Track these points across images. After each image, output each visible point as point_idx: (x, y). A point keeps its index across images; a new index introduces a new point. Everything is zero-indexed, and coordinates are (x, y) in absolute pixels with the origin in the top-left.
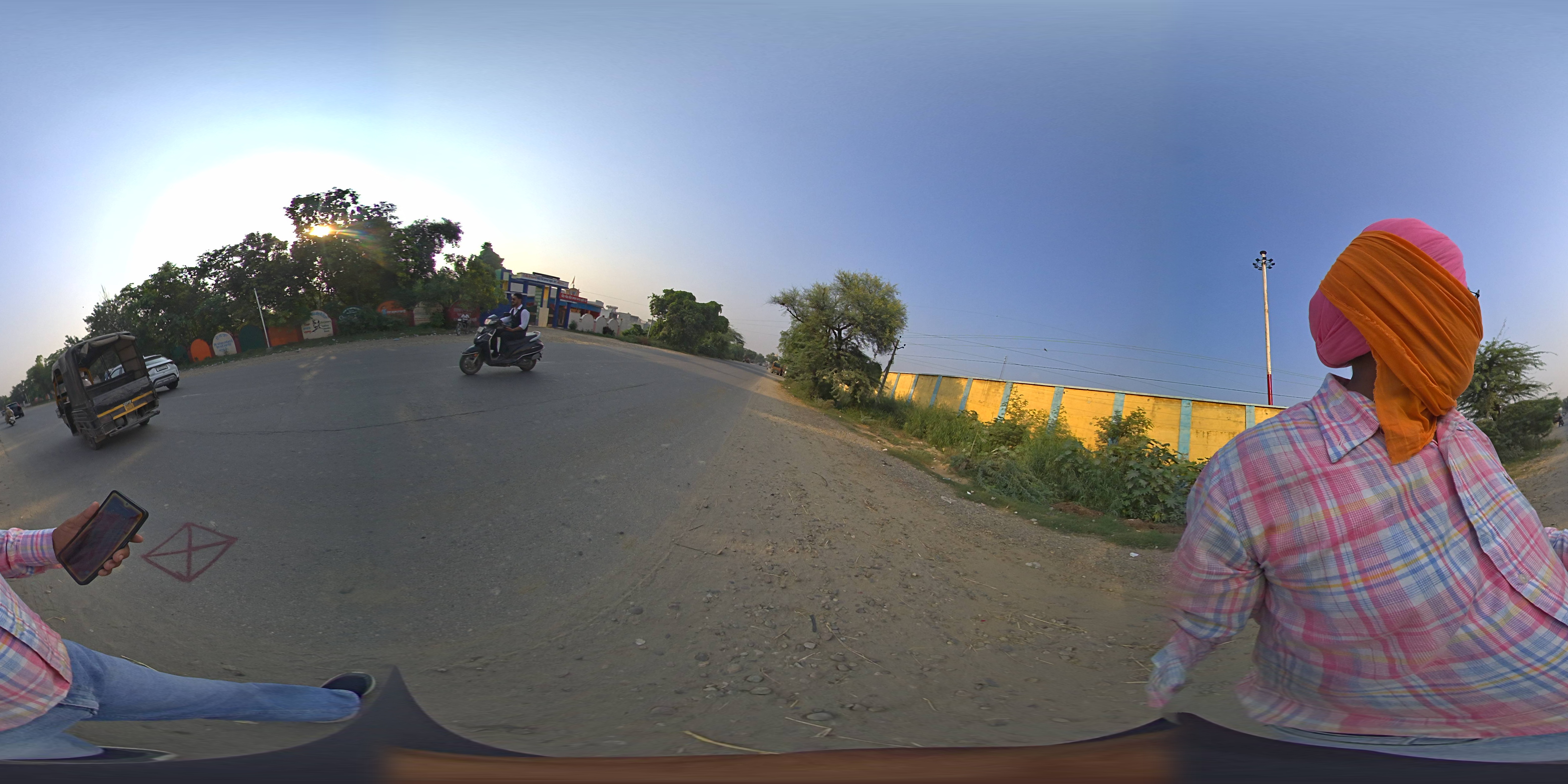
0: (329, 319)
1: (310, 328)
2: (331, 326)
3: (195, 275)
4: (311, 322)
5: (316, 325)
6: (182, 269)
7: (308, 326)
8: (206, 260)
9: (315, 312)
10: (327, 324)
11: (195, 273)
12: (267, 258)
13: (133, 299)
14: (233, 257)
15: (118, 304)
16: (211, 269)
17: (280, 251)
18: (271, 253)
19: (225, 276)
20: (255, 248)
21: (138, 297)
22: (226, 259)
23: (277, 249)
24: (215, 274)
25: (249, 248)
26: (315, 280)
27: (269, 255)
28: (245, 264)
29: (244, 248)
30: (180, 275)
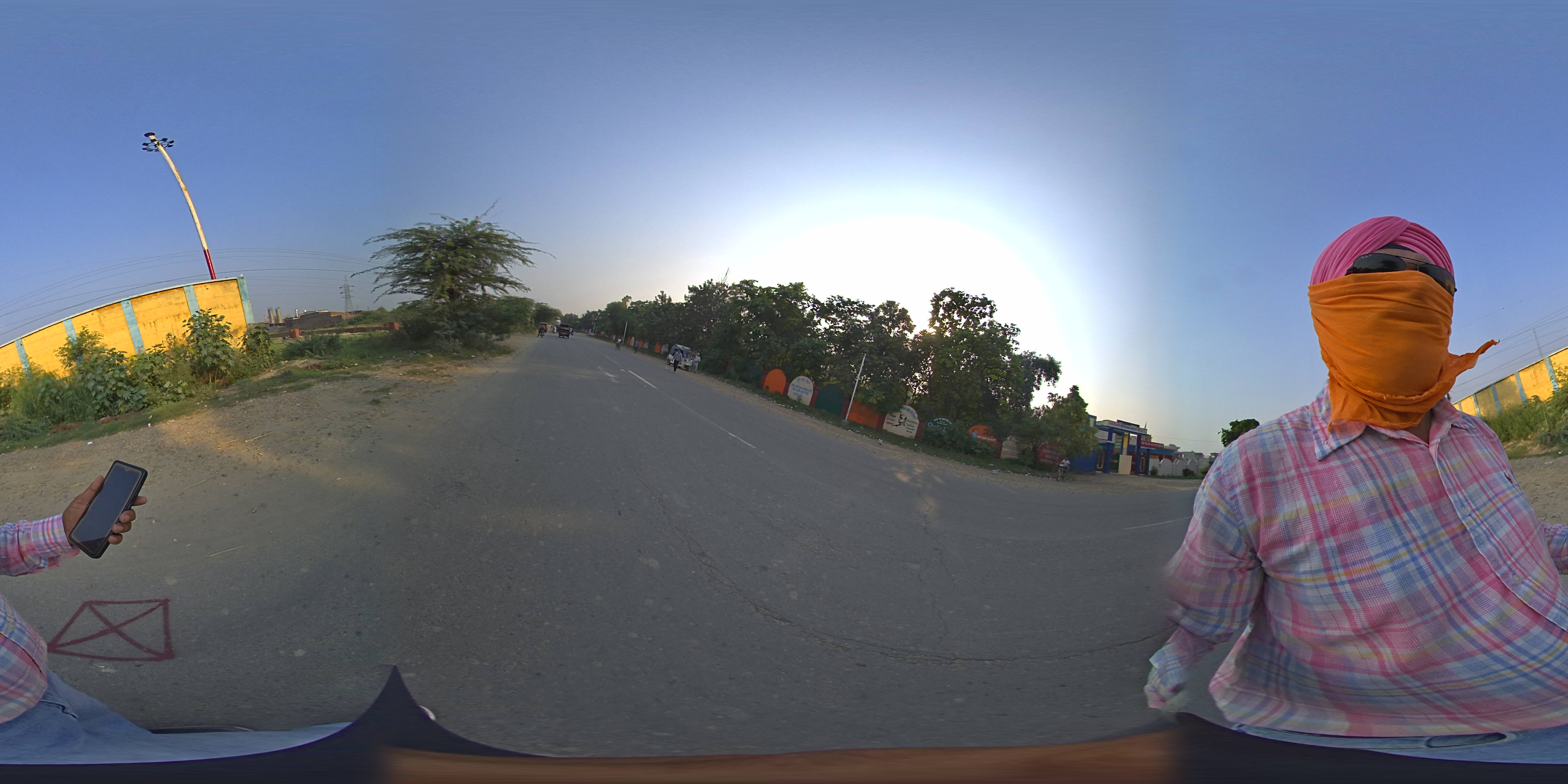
0: (917, 420)
1: (894, 420)
2: (916, 428)
3: (816, 310)
4: (898, 414)
5: (902, 421)
6: (810, 298)
7: (893, 418)
8: (835, 303)
9: (906, 407)
10: (913, 423)
11: (817, 308)
12: (891, 332)
13: (747, 296)
14: (859, 315)
15: (730, 293)
16: (833, 313)
17: (906, 332)
18: (897, 329)
19: (840, 328)
20: (887, 317)
21: (753, 296)
22: (852, 313)
23: (904, 328)
24: (834, 321)
25: (881, 314)
26: (917, 374)
27: (893, 331)
28: (867, 326)
29: (877, 311)
30: (804, 301)
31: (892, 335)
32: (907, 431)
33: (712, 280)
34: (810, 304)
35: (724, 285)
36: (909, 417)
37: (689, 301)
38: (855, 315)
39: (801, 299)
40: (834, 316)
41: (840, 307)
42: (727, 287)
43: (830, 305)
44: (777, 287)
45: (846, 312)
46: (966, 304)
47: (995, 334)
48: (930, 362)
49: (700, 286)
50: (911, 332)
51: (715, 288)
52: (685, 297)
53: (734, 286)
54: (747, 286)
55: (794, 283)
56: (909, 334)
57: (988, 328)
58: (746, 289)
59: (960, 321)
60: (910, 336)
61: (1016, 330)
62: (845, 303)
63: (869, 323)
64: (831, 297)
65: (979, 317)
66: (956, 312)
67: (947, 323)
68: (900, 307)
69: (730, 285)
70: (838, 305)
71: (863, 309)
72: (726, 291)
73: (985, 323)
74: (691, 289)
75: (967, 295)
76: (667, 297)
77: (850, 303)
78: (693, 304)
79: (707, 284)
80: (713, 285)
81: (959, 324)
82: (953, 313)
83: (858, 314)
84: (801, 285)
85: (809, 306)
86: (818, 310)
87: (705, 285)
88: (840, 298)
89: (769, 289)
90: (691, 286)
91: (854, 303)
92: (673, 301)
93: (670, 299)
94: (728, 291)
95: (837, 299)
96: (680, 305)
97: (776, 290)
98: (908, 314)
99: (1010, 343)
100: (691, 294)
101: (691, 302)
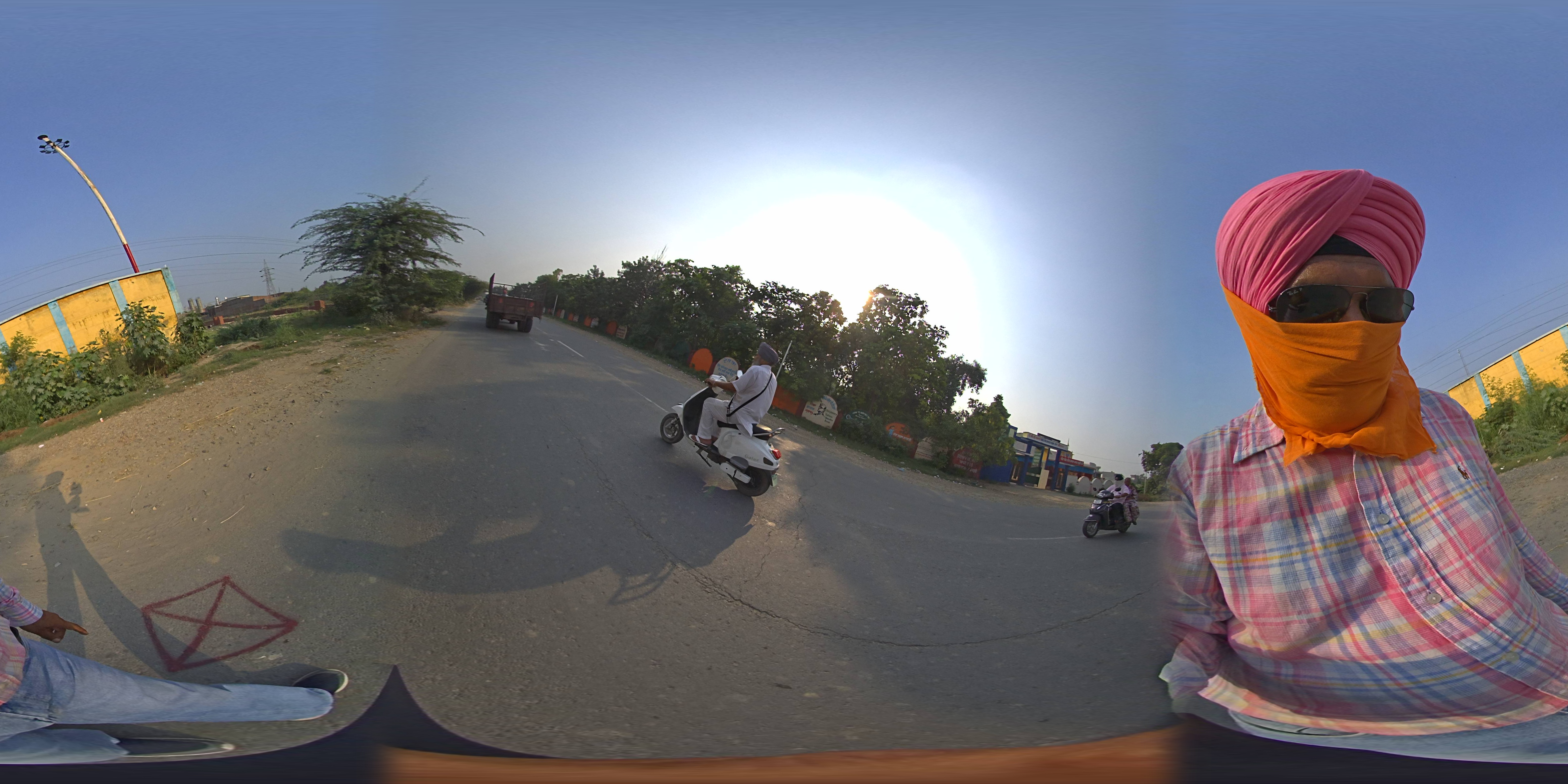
0: (836, 411)
1: (812, 410)
2: (834, 418)
4: (819, 403)
5: (821, 410)
7: (813, 407)
8: (769, 288)
9: (826, 397)
10: (832, 413)
11: (751, 292)
12: (820, 322)
13: (681, 275)
14: (793, 303)
15: (664, 270)
16: (766, 299)
17: (836, 323)
18: (827, 320)
19: (772, 313)
20: (819, 307)
21: (687, 275)
22: (786, 301)
23: (834, 320)
24: (766, 306)
25: (814, 304)
26: (843, 367)
27: (823, 321)
28: (798, 315)
29: (810, 300)
30: (738, 285)
31: (822, 325)
32: (826, 421)
33: (647, 257)
34: (744, 288)
35: (659, 262)
37: (622, 276)
38: (789, 302)
39: (736, 282)
40: (767, 302)
41: (774, 293)
42: (662, 264)
43: (764, 290)
44: (712, 268)
45: (780, 299)
46: (899, 302)
47: (924, 335)
48: (856, 356)
49: (634, 262)
50: (841, 324)
51: (650, 264)
52: (619, 272)
53: (669, 264)
54: (682, 265)
55: (730, 265)
56: (838, 326)
57: (918, 328)
58: (680, 268)
59: (891, 318)
60: (840, 328)
61: (945, 333)
62: (780, 290)
63: (800, 311)
64: (766, 283)
65: (909, 316)
66: (888, 309)
67: (878, 319)
68: (832, 299)
69: (665, 262)
70: (772, 290)
71: (796, 297)
72: (660, 268)
73: (915, 322)
74: (624, 265)
75: (901, 293)
76: (600, 272)
77: (784, 289)
78: (627, 279)
79: (642, 261)
80: (648, 262)
81: (890, 322)
82: (885, 310)
83: (791, 302)
84: (738, 268)
85: (742, 290)
86: (751, 294)
87: (639, 261)
88: (775, 284)
89: (704, 270)
90: (625, 262)
91: (788, 290)
92: (606, 276)
93: (602, 274)
94: (663, 269)
95: (772, 285)
96: (613, 281)
97: (711, 271)
98: (840, 306)
99: (938, 345)
100: (624, 269)
101: (624, 277)
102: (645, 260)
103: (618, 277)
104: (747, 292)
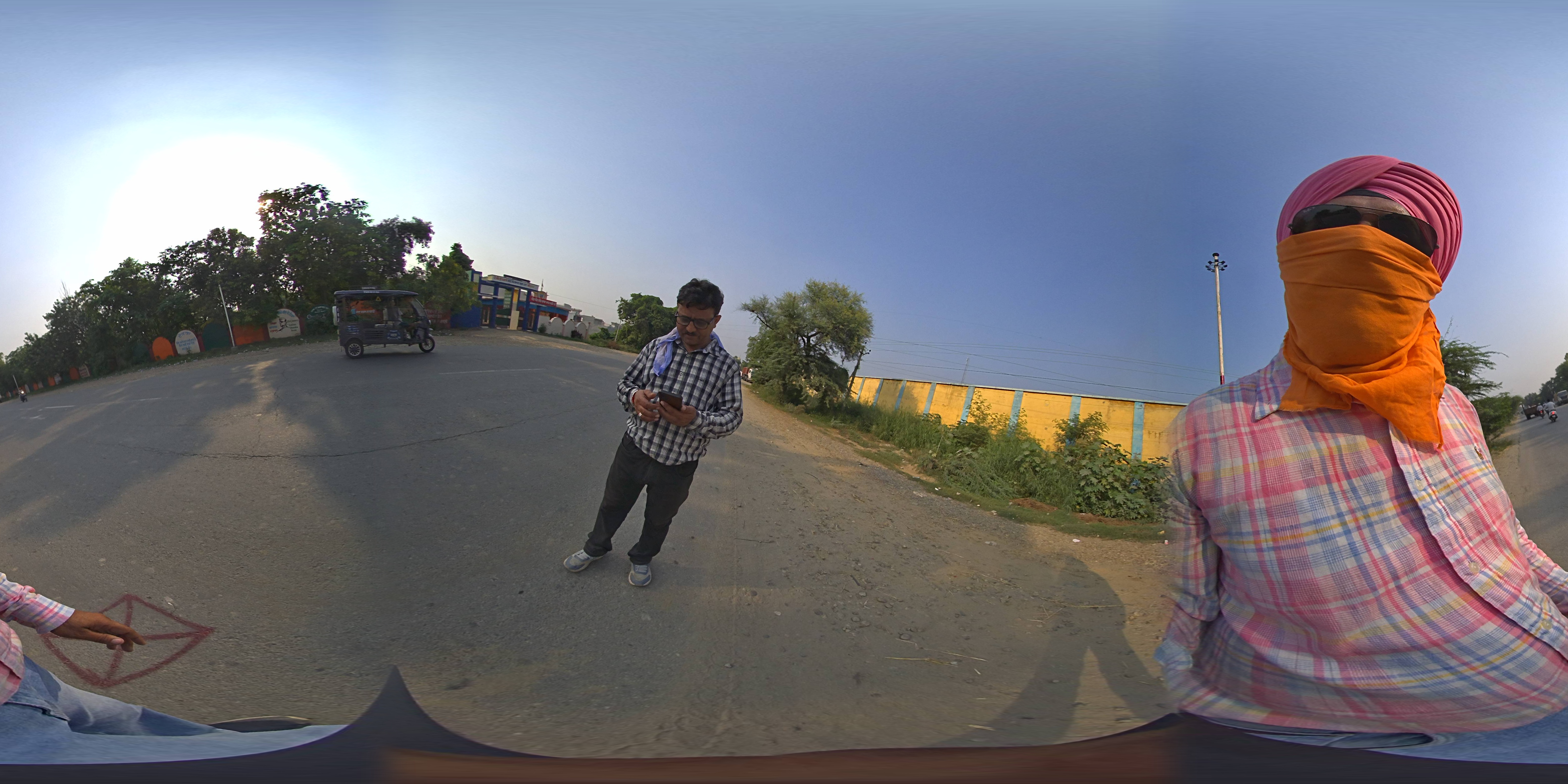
0: (297, 318)
1: (276, 327)
2: (298, 325)
3: (157, 272)
4: (277, 320)
5: (283, 324)
6: (144, 266)
7: (275, 325)
8: (168, 256)
9: (282, 310)
10: (294, 323)
11: (157, 269)
12: (233, 254)
13: (93, 295)
14: (198, 254)
15: (78, 301)
16: (173, 266)
17: (247, 247)
18: (237, 249)
19: (188, 273)
20: (220, 243)
21: (97, 290)
22: (190, 256)
23: (243, 245)
24: (178, 271)
25: (214, 242)
26: (281, 277)
27: (234, 252)
28: (209, 260)
29: (209, 243)
30: (142, 271)
31: (235, 256)
32: (292, 331)
33: (57, 300)
34: (149, 270)
35: (69, 298)
36: (288, 318)
37: (52, 328)
39: (138, 270)
40: (176, 267)
41: (175, 257)
42: (73, 298)
43: (165, 260)
44: (111, 274)
45: (184, 258)
47: (338, 216)
49: (52, 311)
50: (251, 245)
51: (64, 305)
53: (78, 294)
54: (88, 288)
55: (122, 264)
56: (251, 248)
57: (328, 211)
58: (88, 291)
62: (177, 252)
63: (208, 257)
64: (161, 256)
67: (283, 222)
68: (227, 230)
69: (74, 295)
70: (172, 257)
72: (74, 302)
78: (57, 328)
80: (62, 304)
81: (297, 218)
83: (195, 254)
84: (130, 261)
85: (148, 273)
86: (159, 270)
87: (55, 307)
88: (171, 251)
89: (107, 280)
90: (46, 320)
91: (185, 247)
92: (40, 335)
93: (36, 336)
94: (76, 301)
97: (112, 277)
98: (239, 232)
101: (54, 328)
102: (58, 303)
103: (49, 330)
104: (154, 272)
